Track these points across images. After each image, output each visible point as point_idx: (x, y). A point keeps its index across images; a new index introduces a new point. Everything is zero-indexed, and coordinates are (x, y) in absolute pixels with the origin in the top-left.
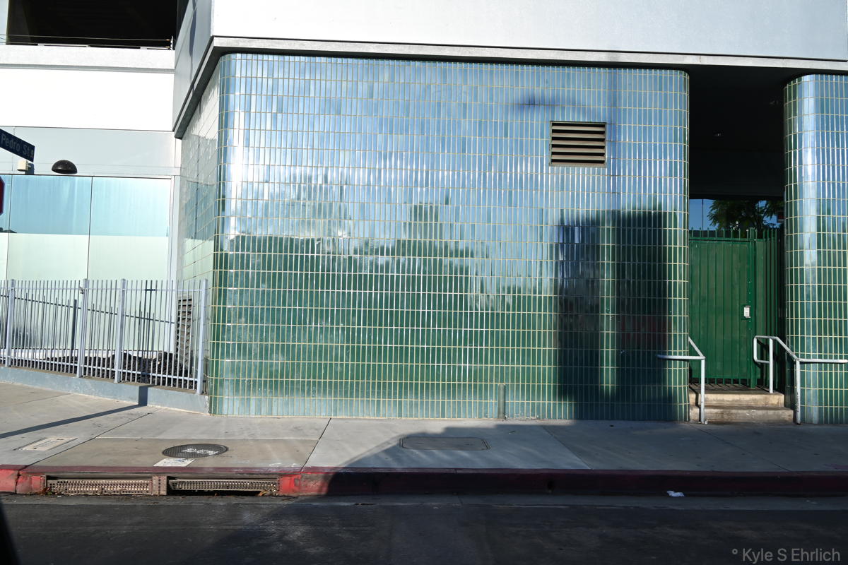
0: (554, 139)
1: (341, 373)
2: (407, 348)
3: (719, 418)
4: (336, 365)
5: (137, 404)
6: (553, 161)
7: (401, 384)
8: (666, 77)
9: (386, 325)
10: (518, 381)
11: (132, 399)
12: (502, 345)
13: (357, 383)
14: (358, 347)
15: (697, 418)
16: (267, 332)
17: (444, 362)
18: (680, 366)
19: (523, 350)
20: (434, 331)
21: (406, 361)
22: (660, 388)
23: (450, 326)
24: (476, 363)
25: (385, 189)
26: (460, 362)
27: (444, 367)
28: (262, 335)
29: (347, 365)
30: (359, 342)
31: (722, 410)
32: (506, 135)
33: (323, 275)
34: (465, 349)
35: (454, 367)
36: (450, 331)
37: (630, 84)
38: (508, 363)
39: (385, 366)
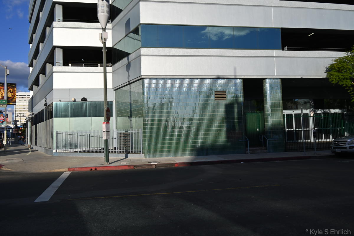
0: (215, 95)
2: (187, 141)
4: (172, 146)
5: (125, 158)
6: (215, 99)
8: (238, 81)
9: (182, 137)
10: (210, 147)
12: (207, 140)
13: (176, 150)
14: (176, 142)
15: (248, 153)
16: (156, 140)
18: (244, 142)
19: (211, 140)
25: (180, 107)
31: (253, 151)
32: (205, 94)
33: (168, 127)
37: (231, 82)
38: (208, 144)
39: (182, 145)
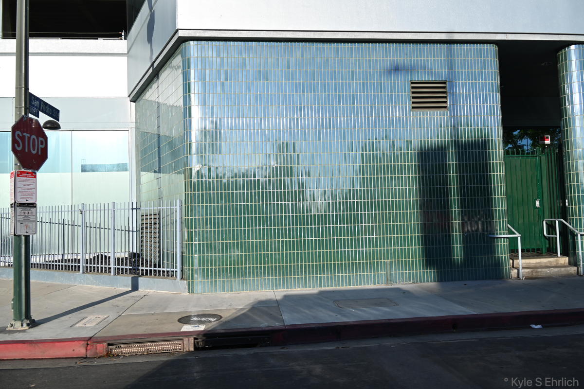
0: (413, 93)
1: (279, 259)
2: (323, 240)
3: (530, 275)
4: (275, 254)
6: (413, 108)
7: (320, 265)
8: (484, 49)
9: (308, 225)
10: (398, 258)
11: (126, 286)
12: (387, 234)
13: (290, 266)
14: (290, 241)
15: (516, 276)
16: (226, 234)
17: (348, 248)
18: (504, 242)
19: (401, 237)
20: (340, 227)
21: (323, 249)
22: (492, 257)
23: (351, 223)
24: (370, 247)
25: (301, 131)
26: (359, 247)
27: (348, 251)
28: (222, 236)
29: (283, 254)
30: (290, 238)
31: (532, 270)
32: (381, 92)
33: (262, 192)
34: (362, 239)
35: (355, 251)
36: (351, 227)
37: (461, 54)
38: (391, 246)
39: (309, 253)
